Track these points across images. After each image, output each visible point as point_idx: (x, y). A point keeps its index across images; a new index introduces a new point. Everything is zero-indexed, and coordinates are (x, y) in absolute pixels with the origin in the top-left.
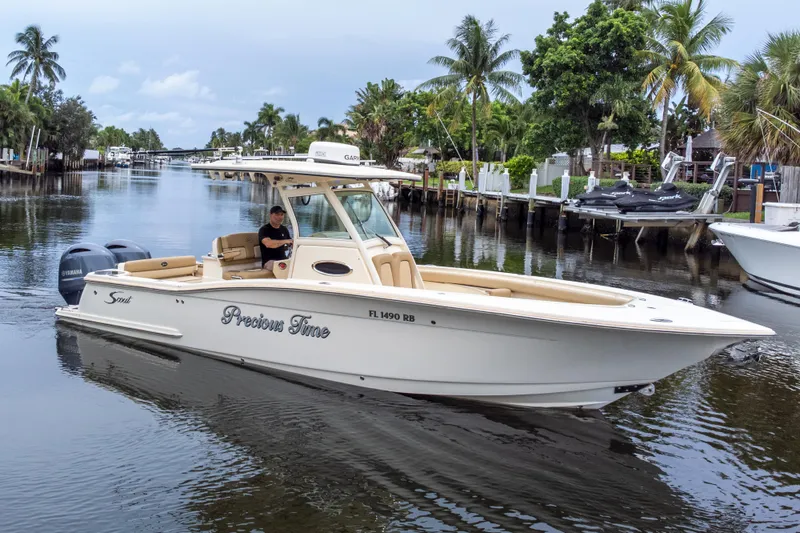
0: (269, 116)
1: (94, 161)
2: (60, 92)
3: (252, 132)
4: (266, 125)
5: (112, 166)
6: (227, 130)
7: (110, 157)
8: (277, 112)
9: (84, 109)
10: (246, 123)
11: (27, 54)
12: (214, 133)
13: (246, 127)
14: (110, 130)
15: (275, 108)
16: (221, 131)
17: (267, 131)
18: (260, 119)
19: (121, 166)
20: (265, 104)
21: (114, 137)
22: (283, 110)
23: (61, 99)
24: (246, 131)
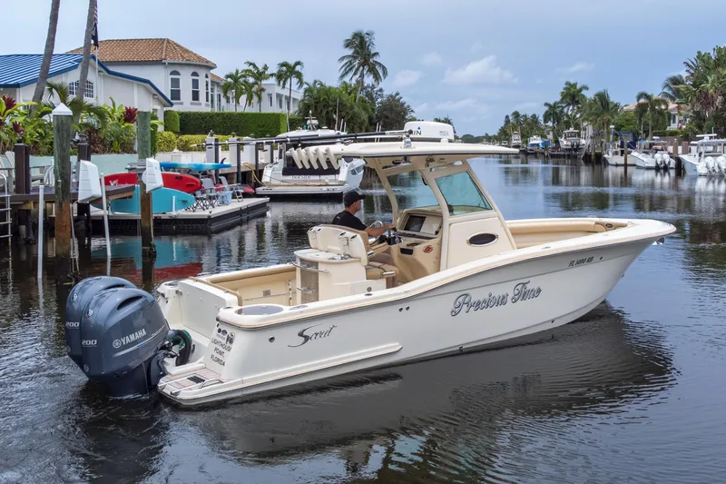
0: (572, 95)
2: (381, 90)
3: (553, 113)
4: (569, 105)
6: (521, 113)
8: (581, 90)
9: (403, 104)
10: (546, 104)
12: (507, 117)
13: (547, 108)
15: (578, 87)
16: (516, 114)
17: (569, 110)
18: (562, 99)
20: (568, 83)
22: (586, 88)
23: (381, 96)
24: (547, 112)
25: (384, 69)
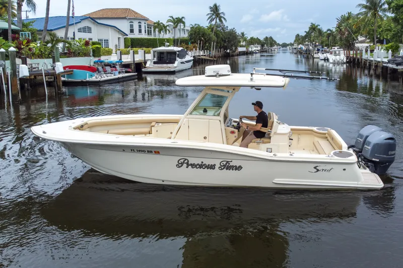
0: (313, 28)
1: (244, 52)
2: (227, 27)
3: (308, 35)
4: (312, 32)
5: (252, 53)
6: (300, 35)
7: (250, 49)
9: (236, 32)
10: (305, 32)
11: (213, 14)
13: (305, 33)
14: (252, 38)
15: (316, 25)
16: (298, 35)
18: (310, 30)
19: (255, 53)
20: (312, 23)
21: (253, 41)
22: (319, 26)
23: (227, 29)
24: (306, 35)
25: (225, 19)
